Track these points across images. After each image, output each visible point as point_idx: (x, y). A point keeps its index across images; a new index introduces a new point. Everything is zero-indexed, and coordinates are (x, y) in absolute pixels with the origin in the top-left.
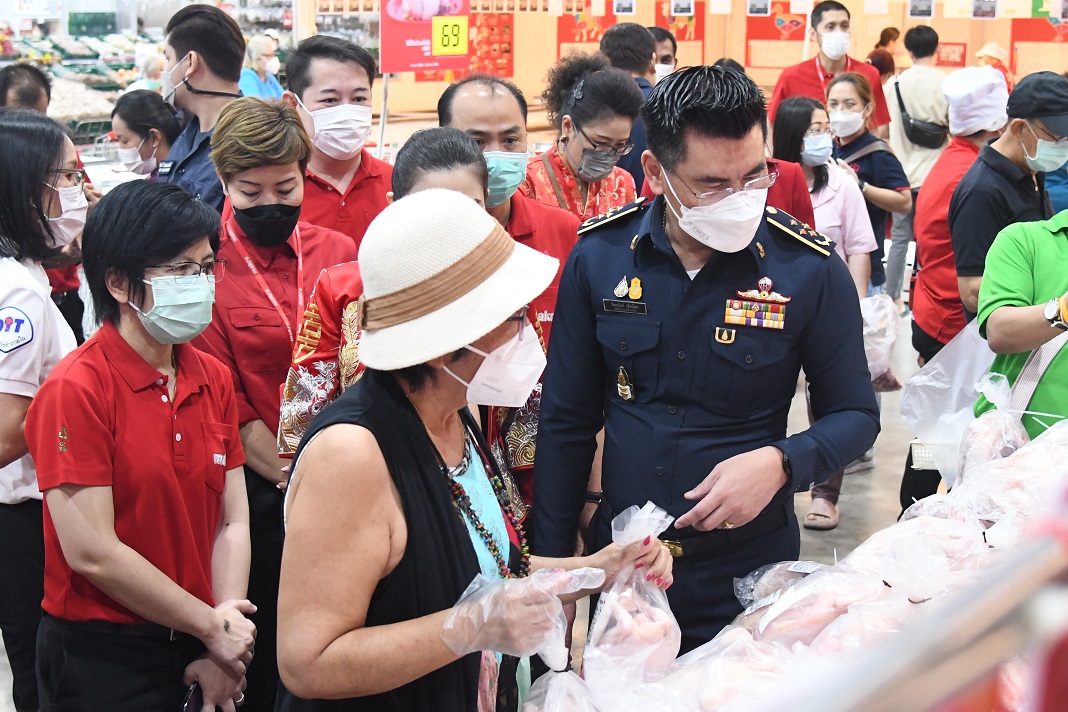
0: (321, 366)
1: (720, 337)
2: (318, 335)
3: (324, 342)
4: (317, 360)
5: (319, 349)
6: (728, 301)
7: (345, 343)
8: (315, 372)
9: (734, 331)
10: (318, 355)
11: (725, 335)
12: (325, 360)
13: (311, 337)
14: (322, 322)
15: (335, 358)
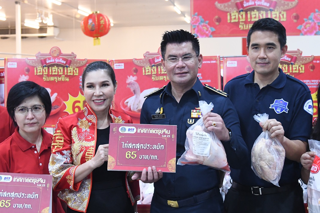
0: (65, 152)
1: (189, 122)
2: (62, 141)
3: (65, 144)
4: (64, 150)
5: (64, 146)
6: (192, 110)
7: (74, 142)
8: (63, 154)
9: (194, 120)
10: (64, 148)
11: (191, 121)
12: (66, 150)
13: (59, 143)
14: (63, 136)
15: (70, 149)
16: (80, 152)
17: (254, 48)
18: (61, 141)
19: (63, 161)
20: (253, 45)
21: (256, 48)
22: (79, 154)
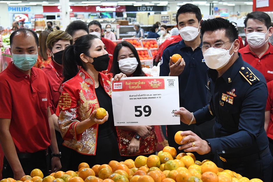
2: (70, 102)
3: (73, 104)
7: (84, 102)
10: (72, 107)
14: (71, 98)
16: (90, 109)
17: (181, 25)
18: (68, 102)
19: (71, 118)
20: (180, 23)
21: (182, 25)
22: (89, 111)
